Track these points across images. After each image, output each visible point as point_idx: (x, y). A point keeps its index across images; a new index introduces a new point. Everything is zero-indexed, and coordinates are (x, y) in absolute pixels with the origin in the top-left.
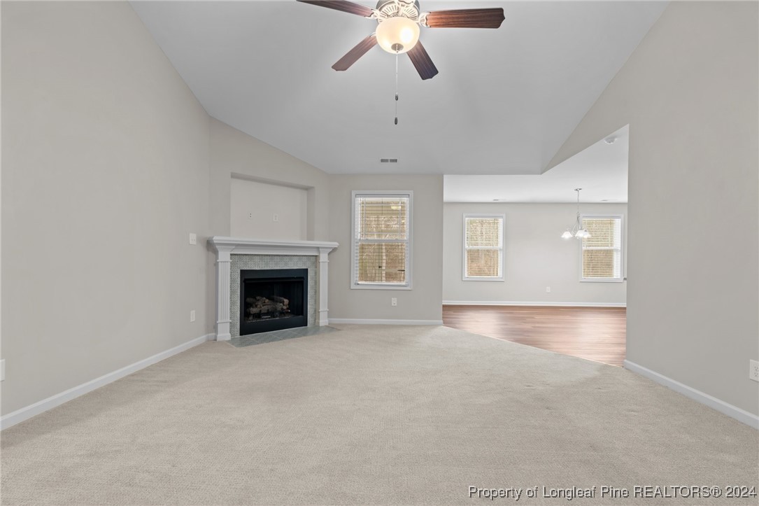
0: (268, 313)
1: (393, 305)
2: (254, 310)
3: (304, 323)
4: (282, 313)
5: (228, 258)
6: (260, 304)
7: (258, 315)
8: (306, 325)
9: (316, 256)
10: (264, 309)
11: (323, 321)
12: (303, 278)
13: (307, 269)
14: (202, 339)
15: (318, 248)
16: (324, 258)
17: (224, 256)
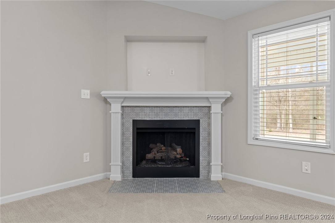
0: (162, 160)
1: (304, 171)
2: (149, 156)
3: (196, 174)
4: (176, 161)
5: (119, 110)
6: (155, 150)
7: (154, 161)
8: (198, 176)
9: (210, 107)
10: (158, 156)
11: (216, 175)
12: (195, 129)
13: (199, 121)
14: (99, 176)
15: (207, 98)
16: (216, 108)
17: (116, 108)
